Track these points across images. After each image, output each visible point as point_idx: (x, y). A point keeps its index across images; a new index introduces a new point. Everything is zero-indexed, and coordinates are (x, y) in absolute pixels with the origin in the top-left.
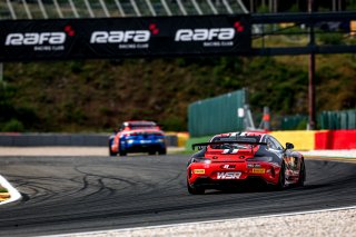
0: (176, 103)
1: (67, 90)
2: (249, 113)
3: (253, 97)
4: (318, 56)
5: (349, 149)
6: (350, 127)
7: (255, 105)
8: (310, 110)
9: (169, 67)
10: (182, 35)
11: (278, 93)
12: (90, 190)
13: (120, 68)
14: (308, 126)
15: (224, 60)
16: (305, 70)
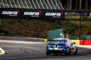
0: (44, 31)
1: (16, 26)
2: (63, 35)
3: (64, 31)
4: (81, 21)
5: (88, 45)
6: (89, 40)
7: (65, 33)
8: (79, 35)
9: (43, 22)
11: (70, 30)
12: (22, 52)
14: (78, 39)
15: (57, 21)
16: (78, 25)
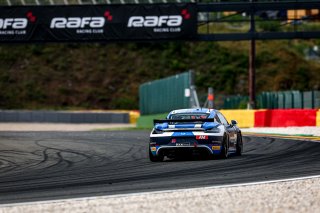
0: (128, 84)
1: (28, 71)
2: (195, 93)
3: (199, 78)
4: (257, 42)
5: (285, 126)
6: (286, 106)
7: (200, 86)
8: (250, 90)
9: (122, 51)
10: (134, 22)
11: (221, 75)
12: (50, 163)
13: (77, 51)
14: (249, 106)
15: (172, 45)
16: (245, 54)
